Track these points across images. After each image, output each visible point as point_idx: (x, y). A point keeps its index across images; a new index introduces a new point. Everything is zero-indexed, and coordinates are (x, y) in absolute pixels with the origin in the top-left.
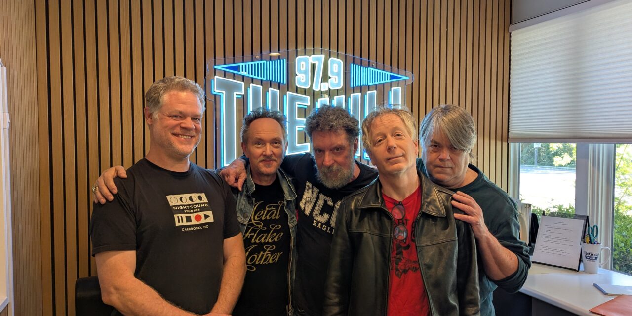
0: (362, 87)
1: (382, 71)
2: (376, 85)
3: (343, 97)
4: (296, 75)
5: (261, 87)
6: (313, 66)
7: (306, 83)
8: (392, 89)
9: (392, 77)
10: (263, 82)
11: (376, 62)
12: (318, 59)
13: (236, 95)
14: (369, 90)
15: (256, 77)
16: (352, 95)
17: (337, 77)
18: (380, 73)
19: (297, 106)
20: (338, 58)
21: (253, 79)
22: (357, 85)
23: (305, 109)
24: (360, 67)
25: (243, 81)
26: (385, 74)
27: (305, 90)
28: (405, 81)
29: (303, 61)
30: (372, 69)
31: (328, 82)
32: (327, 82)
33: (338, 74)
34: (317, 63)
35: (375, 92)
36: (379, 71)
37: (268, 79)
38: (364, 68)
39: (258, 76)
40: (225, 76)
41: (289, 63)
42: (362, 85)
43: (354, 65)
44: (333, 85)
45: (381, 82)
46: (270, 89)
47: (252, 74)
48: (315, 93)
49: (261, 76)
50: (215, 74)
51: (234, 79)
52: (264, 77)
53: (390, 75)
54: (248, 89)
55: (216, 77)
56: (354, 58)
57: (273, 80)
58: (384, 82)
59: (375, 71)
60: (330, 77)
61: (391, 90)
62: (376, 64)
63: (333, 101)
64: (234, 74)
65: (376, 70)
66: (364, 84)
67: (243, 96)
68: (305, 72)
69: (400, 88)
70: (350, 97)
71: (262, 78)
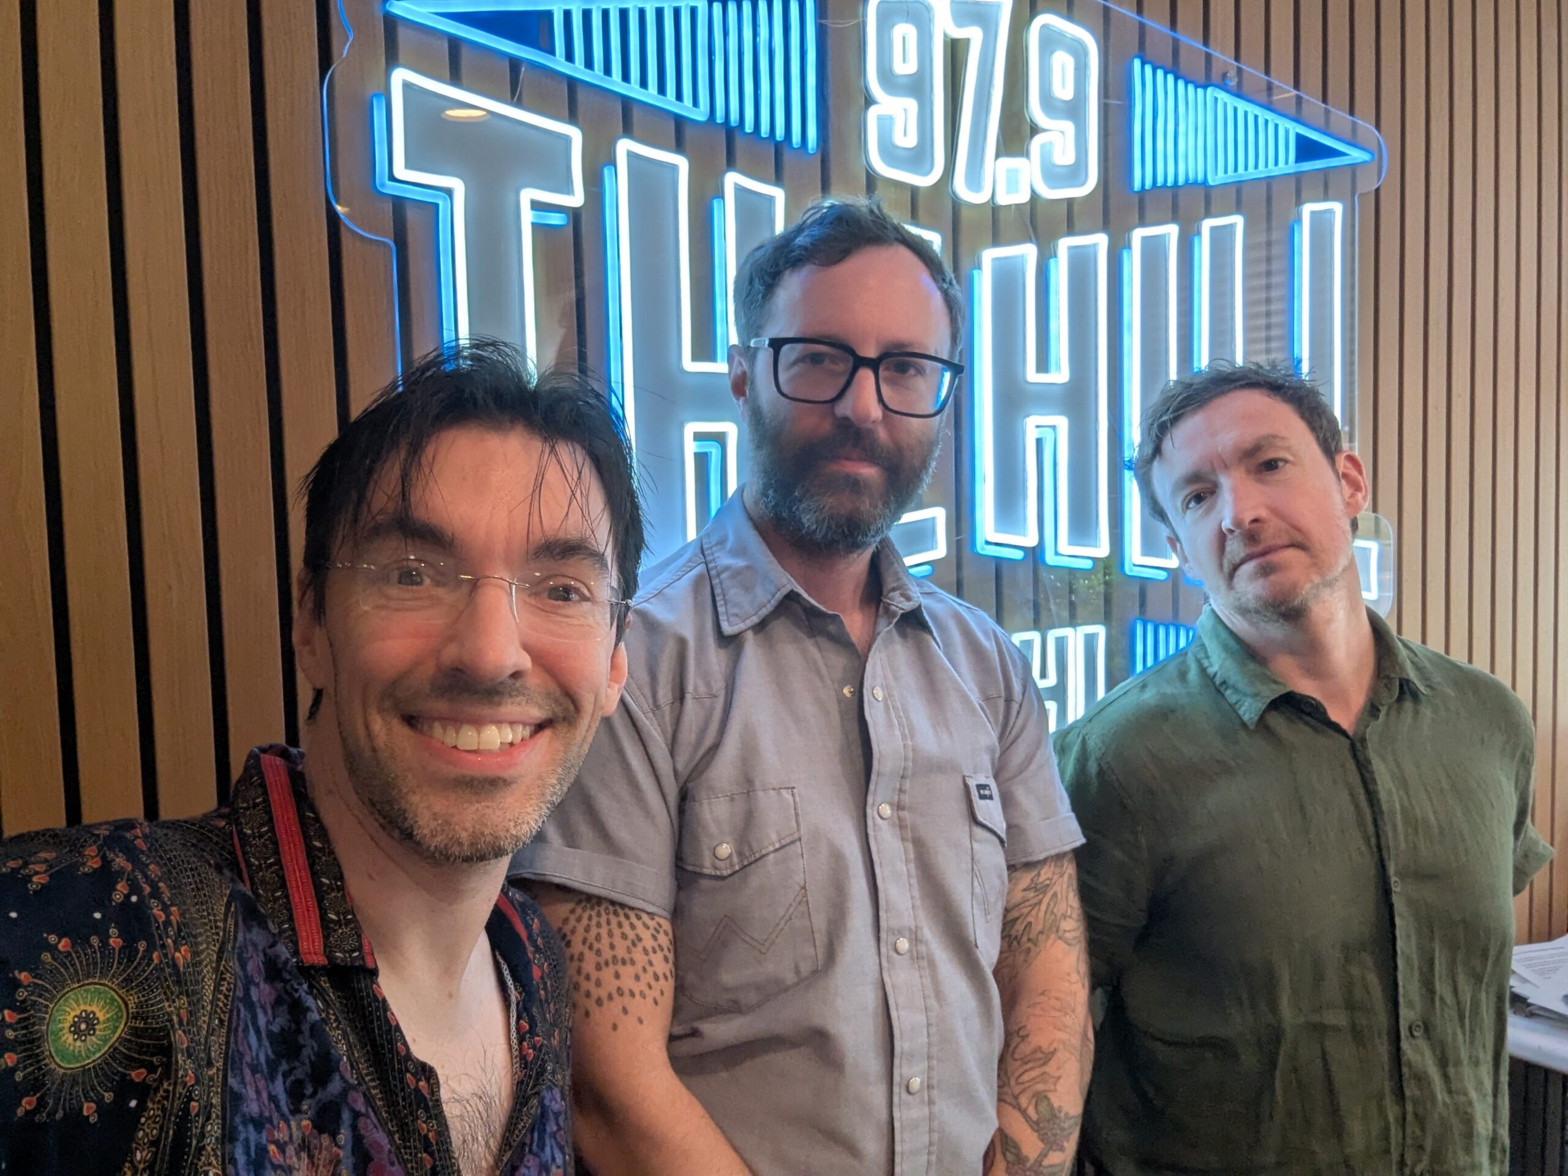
0: (1182, 196)
1: (1264, 114)
2: (1239, 187)
3: (1100, 241)
4: (869, 101)
5: (682, 163)
6: (955, 51)
7: (918, 158)
8: (1308, 209)
9: (1307, 149)
10: (689, 133)
11: (1237, 58)
12: (983, 18)
13: (536, 205)
14: (1208, 214)
15: (650, 95)
16: (1138, 235)
17: (1069, 126)
18: (1256, 117)
20: (1069, 16)
21: (627, 104)
22: (1160, 181)
24: (1170, 77)
25: (572, 117)
26: (1276, 126)
27: (914, 191)
28: (1353, 167)
29: (907, 22)
30: (1222, 96)
31: (1026, 154)
32: (1024, 153)
33: (1074, 110)
34: (974, 35)
35: (1238, 221)
36: (1253, 110)
37: (720, 118)
38: (1191, 87)
39: (662, 90)
40: (455, 78)
41: (829, 23)
42: (1181, 180)
43: (1148, 69)
44: (1053, 174)
45: (1262, 172)
46: (732, 179)
47: (626, 77)
48: (965, 214)
49: (679, 97)
50: (392, 59)
51: (519, 103)
52: (695, 103)
53: (1299, 138)
54: (607, 172)
55: (400, 76)
56: (1142, 26)
57: (749, 127)
58: (1274, 171)
59: (1235, 110)
60: (1035, 130)
61: (1299, 220)
62: (1239, 71)
63: (1052, 261)
64: (515, 64)
65: (1242, 106)
66: (1191, 176)
67: (575, 215)
68: (917, 87)
69: (1337, 208)
70: (1129, 247)
71: (686, 109)
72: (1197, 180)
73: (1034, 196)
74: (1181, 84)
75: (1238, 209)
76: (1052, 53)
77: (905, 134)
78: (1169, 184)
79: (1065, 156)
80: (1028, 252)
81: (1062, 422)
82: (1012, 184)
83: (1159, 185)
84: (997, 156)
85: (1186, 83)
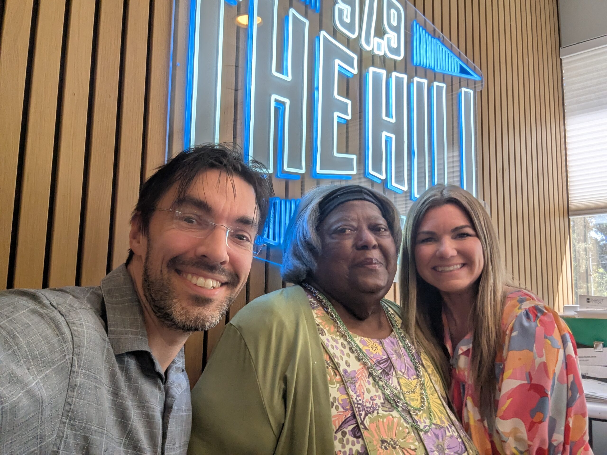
0: (427, 71)
1: (450, 53)
2: (444, 75)
3: (405, 77)
4: (336, 2)
7: (350, 27)
9: (463, 70)
11: (442, 32)
16: (415, 80)
17: (396, 35)
18: (448, 54)
19: (337, 68)
22: (421, 63)
23: (348, 79)
24: (424, 31)
26: (454, 59)
27: (348, 39)
28: (475, 81)
30: (438, 42)
33: (397, 30)
35: (444, 85)
36: (447, 50)
38: (430, 37)
42: (428, 65)
43: (418, 26)
45: (450, 72)
46: (292, 11)
53: (460, 65)
56: (415, 11)
58: (454, 73)
59: (442, 48)
60: (385, 32)
61: (461, 92)
62: (443, 37)
63: (390, 79)
66: (430, 66)
69: (471, 92)
70: (413, 83)
72: (432, 66)
73: (385, 54)
74: (427, 35)
75: (443, 82)
76: (390, 9)
77: (347, 17)
78: (424, 66)
79: (394, 45)
80: (383, 72)
81: (393, 136)
82: (379, 49)
83: (421, 65)
84: (374, 37)
85: (429, 35)
